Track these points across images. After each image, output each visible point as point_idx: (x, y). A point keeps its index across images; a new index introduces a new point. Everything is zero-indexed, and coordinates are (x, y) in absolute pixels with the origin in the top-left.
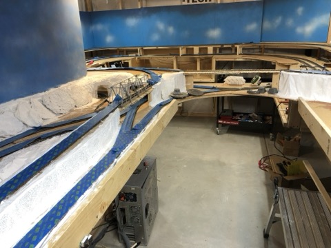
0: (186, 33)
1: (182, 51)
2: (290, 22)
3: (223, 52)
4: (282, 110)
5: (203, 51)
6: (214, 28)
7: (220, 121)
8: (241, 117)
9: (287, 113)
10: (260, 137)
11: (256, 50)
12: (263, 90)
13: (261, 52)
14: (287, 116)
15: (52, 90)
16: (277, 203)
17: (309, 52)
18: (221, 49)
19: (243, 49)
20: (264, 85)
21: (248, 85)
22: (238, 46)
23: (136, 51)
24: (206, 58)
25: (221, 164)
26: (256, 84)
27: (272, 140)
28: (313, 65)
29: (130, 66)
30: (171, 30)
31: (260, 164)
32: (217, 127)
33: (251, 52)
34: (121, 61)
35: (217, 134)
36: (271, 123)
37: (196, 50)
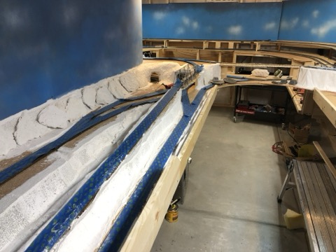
0: (209, 29)
1: (205, 45)
2: (306, 24)
3: (242, 48)
4: (297, 100)
5: (224, 46)
6: (235, 25)
7: (237, 111)
8: (256, 108)
9: (301, 103)
10: (273, 126)
11: (273, 48)
12: (285, 81)
13: (277, 49)
14: (301, 105)
15: (125, 73)
16: (291, 171)
17: (321, 52)
18: (241, 45)
19: (262, 46)
20: (284, 78)
21: (272, 77)
22: (257, 43)
23: (163, 43)
24: (226, 53)
25: (240, 147)
26: (278, 76)
27: (284, 129)
28: (325, 63)
29: (157, 57)
30: (195, 25)
31: (273, 148)
32: (235, 115)
33: (268, 49)
34: (149, 52)
35: (234, 122)
36: (283, 114)
37: (218, 45)
